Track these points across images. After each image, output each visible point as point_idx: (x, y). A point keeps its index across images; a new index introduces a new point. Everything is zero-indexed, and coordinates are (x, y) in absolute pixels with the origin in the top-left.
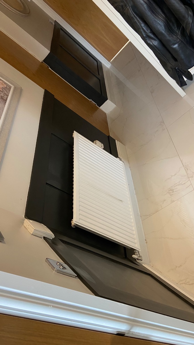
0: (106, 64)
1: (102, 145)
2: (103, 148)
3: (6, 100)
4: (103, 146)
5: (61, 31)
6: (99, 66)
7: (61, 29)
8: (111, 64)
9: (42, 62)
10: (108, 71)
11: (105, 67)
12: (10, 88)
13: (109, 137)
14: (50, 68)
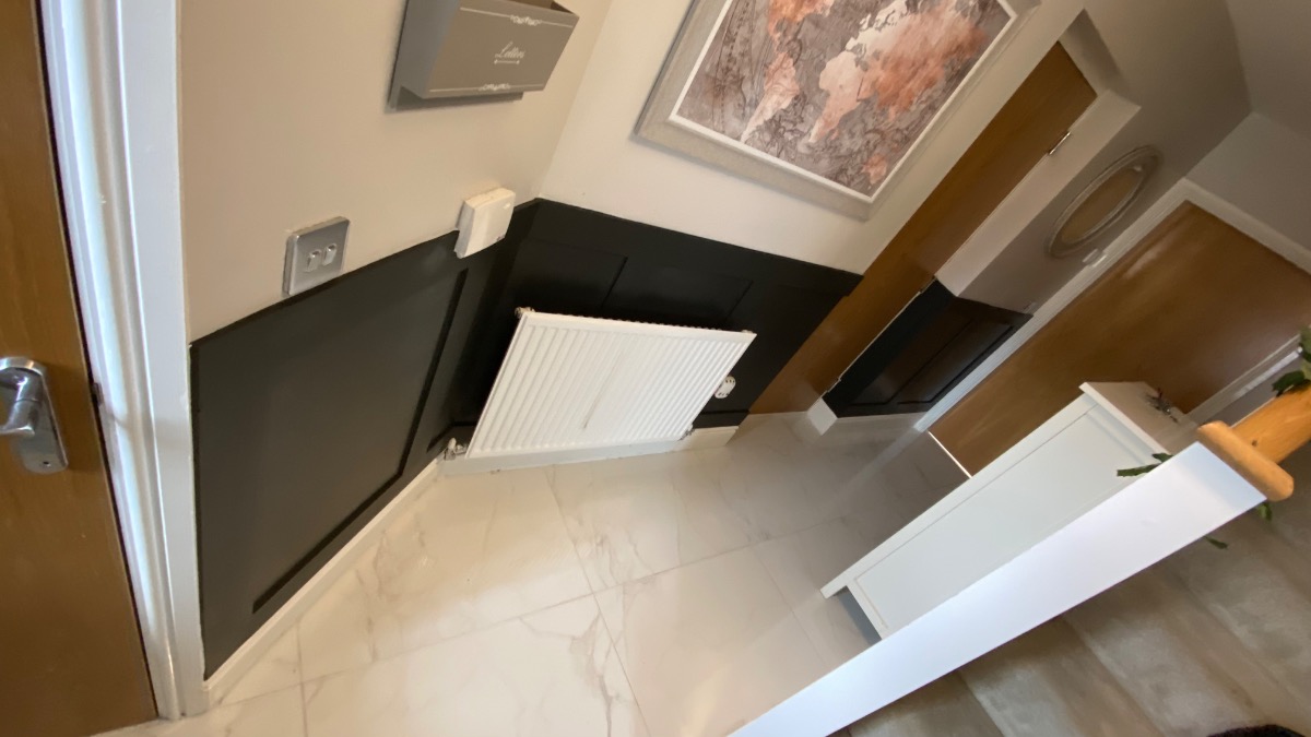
0: (923, 422)
1: (725, 396)
2: (717, 396)
3: (836, 179)
4: (721, 397)
5: (1008, 327)
6: (920, 405)
7: (1011, 328)
8: (922, 431)
9: (934, 277)
10: (909, 425)
11: (917, 421)
12: (869, 193)
13: (746, 412)
14: (919, 293)
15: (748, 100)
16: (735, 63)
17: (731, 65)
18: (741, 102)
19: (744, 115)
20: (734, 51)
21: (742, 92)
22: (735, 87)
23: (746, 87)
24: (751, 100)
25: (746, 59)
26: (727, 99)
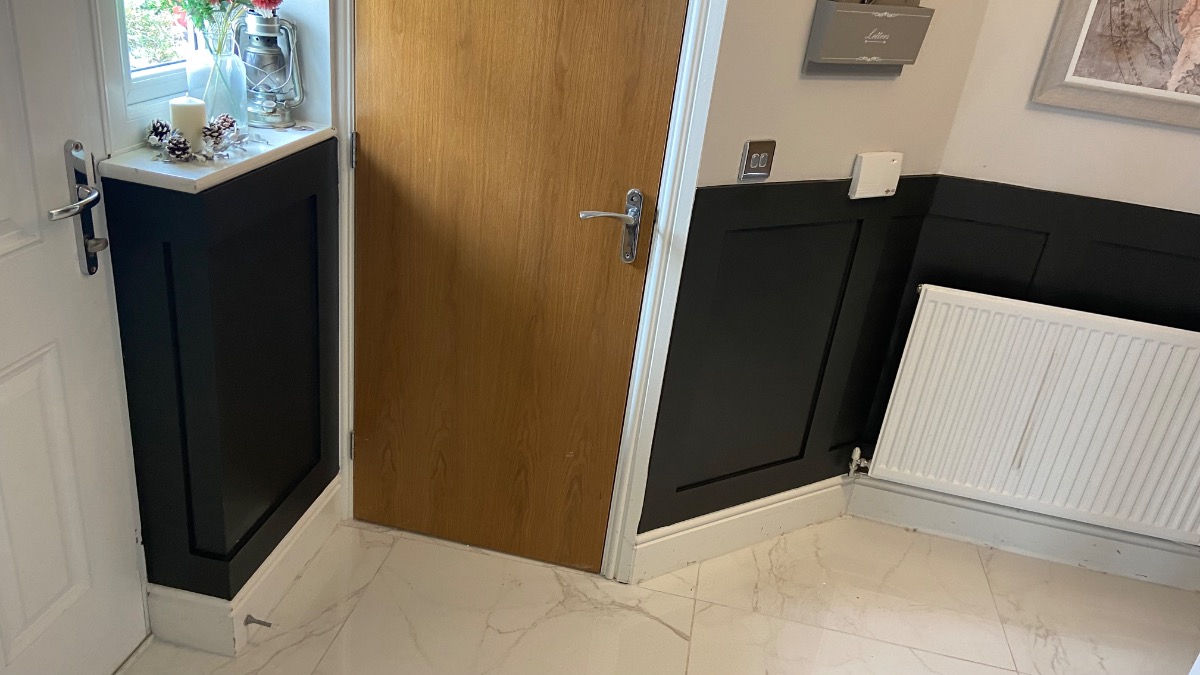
15: (1162, 50)
16: (1132, 18)
17: (1127, 21)
18: (1154, 52)
19: (1162, 63)
20: (1126, 10)
21: (1151, 42)
22: (1140, 39)
23: (1156, 36)
24: (1167, 47)
25: (1145, 12)
26: (1133, 53)
